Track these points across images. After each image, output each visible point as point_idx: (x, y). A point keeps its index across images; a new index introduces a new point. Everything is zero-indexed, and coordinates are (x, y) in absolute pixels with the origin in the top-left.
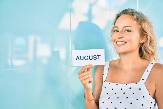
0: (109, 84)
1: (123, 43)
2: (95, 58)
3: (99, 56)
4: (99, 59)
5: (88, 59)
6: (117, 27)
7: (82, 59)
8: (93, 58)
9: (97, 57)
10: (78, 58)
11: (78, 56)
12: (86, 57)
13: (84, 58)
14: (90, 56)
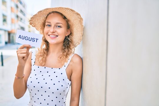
0: (38, 67)
1: (55, 36)
2: (34, 41)
3: (37, 39)
4: (36, 42)
5: (27, 40)
6: (50, 23)
7: (23, 38)
8: (32, 40)
9: (36, 40)
10: (20, 37)
11: (20, 35)
12: (26, 38)
13: (25, 38)
14: (29, 38)
